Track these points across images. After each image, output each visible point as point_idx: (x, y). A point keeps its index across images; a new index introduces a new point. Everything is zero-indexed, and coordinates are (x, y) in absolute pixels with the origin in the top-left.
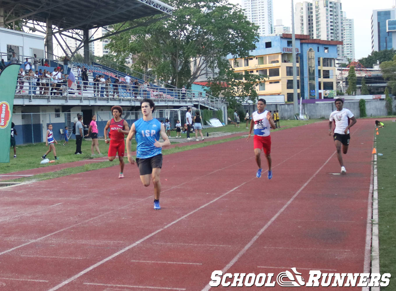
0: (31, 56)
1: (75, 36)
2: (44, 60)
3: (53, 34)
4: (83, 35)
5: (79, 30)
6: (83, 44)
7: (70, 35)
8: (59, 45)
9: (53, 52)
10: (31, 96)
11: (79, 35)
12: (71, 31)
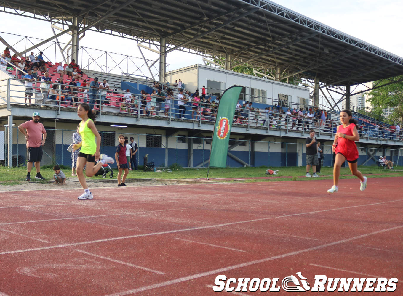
0: (298, 103)
1: (339, 91)
2: (309, 107)
3: (320, 88)
4: (345, 90)
5: (342, 87)
6: (345, 97)
7: (335, 90)
8: (324, 97)
9: (318, 102)
10: (287, 130)
11: (342, 90)
12: (335, 87)
